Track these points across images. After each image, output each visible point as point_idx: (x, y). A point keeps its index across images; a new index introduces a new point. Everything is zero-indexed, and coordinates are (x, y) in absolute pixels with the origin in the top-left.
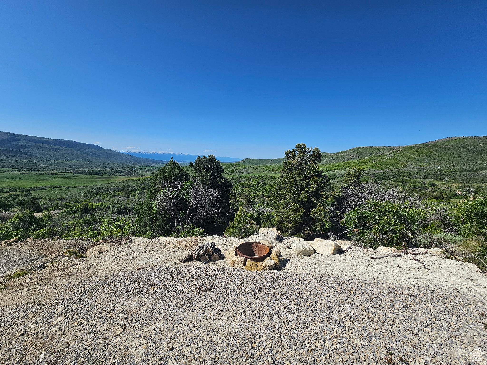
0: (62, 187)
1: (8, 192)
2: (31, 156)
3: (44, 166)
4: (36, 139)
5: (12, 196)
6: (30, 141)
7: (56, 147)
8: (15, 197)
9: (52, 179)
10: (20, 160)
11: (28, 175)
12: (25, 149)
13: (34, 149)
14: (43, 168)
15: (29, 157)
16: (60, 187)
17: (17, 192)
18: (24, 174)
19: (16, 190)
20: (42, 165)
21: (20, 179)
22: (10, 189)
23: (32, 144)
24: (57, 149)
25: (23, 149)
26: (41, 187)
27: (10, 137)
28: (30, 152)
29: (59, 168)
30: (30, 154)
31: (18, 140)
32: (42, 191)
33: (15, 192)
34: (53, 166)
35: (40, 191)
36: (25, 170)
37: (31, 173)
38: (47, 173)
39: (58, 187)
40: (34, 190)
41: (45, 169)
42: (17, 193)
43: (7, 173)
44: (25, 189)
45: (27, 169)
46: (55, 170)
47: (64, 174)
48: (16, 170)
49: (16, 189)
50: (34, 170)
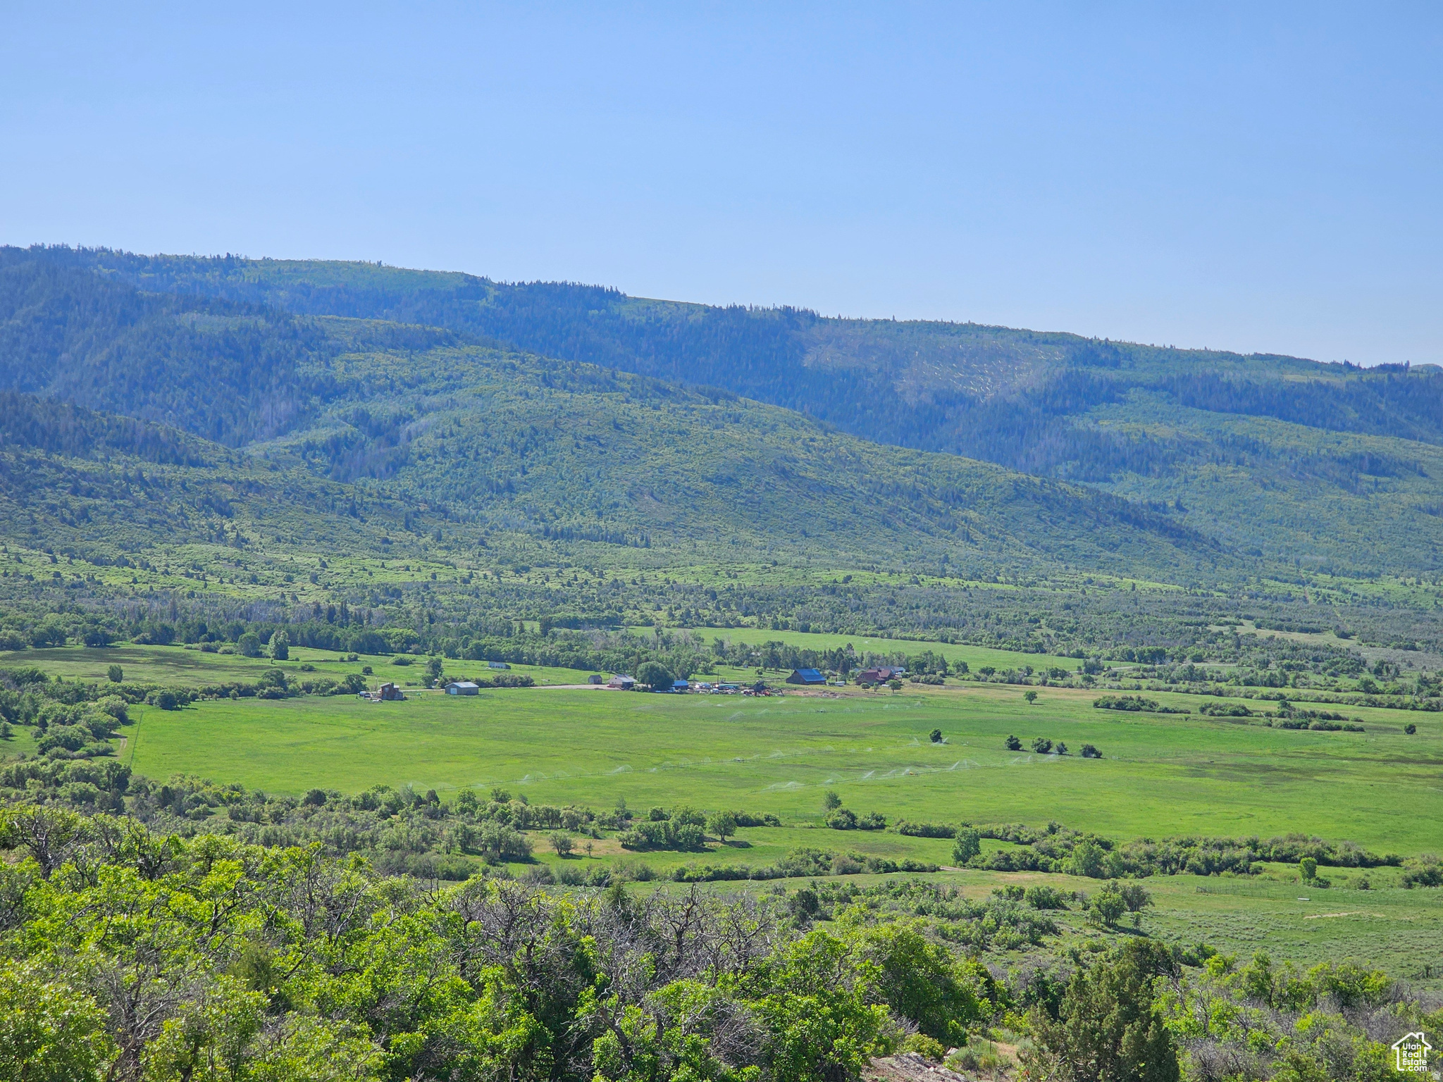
0: (1377, 863)
1: (1006, 865)
2: (1179, 536)
3: (1264, 634)
4: (1229, 376)
5: (1024, 909)
6: (1190, 402)
7: (1373, 443)
8: (1039, 916)
9: (1307, 773)
10: (1105, 578)
11: (1143, 717)
12: (1147, 471)
13: (1206, 470)
14: (1256, 655)
15: (1167, 546)
16: (1364, 862)
17: (1058, 869)
18: (1121, 706)
19: (1051, 853)
20: (1247, 628)
21: (1089, 752)
22: (1018, 841)
23: (1195, 425)
24: (1376, 465)
25: (1131, 478)
26: (1220, 847)
27: (1068, 377)
28: (1179, 506)
29: (1372, 655)
30: (1177, 517)
31: (1112, 394)
32: (1223, 880)
33: (1045, 869)
34: (1329, 638)
35: (1212, 880)
36: (1126, 667)
37: (1164, 699)
38: (1274, 707)
39: (1346, 863)
40: (1171, 865)
41: (1265, 664)
42: (1058, 883)
43: (1019, 693)
44: (1107, 846)
45: (1142, 659)
46: (1343, 680)
47: (1411, 730)
48: (1071, 665)
49: (1056, 841)
50: (1192, 676)
